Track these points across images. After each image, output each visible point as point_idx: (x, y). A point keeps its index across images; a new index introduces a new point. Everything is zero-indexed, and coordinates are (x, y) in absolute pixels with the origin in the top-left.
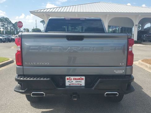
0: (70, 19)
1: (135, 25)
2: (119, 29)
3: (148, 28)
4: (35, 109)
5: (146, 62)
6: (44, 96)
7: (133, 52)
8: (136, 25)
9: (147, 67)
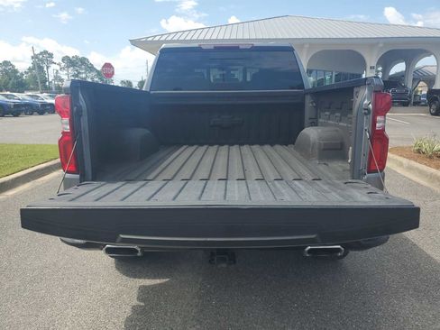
0: (212, 47)
1: (368, 68)
2: (331, 77)
3: (397, 74)
4: (124, 277)
5: (397, 154)
6: (139, 254)
7: (388, 132)
8: (371, 68)
9: (401, 165)
